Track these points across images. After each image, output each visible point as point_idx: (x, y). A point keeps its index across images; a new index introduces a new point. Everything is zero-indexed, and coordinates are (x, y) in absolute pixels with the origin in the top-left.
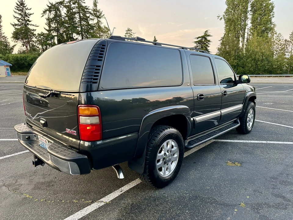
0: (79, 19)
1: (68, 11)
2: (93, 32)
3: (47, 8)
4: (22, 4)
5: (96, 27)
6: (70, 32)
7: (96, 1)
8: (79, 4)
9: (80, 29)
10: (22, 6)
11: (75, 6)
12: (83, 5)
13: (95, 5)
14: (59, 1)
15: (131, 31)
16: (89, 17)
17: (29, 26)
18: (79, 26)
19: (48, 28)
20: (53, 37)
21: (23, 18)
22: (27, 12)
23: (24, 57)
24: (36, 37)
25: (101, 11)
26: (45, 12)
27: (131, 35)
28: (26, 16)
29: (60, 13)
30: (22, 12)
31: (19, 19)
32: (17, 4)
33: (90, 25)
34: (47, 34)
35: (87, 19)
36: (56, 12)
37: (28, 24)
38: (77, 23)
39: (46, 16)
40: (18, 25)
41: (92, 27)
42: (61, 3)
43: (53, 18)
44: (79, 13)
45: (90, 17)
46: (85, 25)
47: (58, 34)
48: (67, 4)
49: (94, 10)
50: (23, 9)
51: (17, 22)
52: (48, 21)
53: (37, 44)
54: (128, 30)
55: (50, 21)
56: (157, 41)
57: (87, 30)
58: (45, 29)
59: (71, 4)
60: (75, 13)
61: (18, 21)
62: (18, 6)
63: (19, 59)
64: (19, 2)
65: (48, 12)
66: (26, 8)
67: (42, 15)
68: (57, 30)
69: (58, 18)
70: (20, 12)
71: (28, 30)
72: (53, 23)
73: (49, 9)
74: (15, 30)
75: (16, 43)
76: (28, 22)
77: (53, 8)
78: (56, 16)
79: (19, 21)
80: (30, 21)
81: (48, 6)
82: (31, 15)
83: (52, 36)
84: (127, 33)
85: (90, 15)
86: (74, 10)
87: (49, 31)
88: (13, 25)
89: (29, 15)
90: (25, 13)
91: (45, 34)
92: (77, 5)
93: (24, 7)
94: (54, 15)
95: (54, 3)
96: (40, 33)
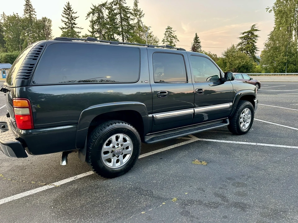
0: (120, 20)
1: (109, 13)
2: (134, 32)
3: (91, 10)
4: (69, 8)
5: (136, 27)
6: (111, 33)
7: (137, 1)
8: (120, 5)
9: (121, 29)
10: (69, 11)
11: (117, 7)
12: (125, 5)
13: (136, 5)
14: (102, 3)
15: (171, 28)
16: (129, 17)
17: (75, 29)
18: (120, 26)
19: (91, 30)
21: (69, 21)
22: (73, 15)
25: (141, 10)
26: (89, 15)
27: (171, 33)
28: (73, 19)
29: (102, 15)
30: (69, 16)
31: (66, 23)
32: (65, 9)
33: (130, 25)
34: (90, 36)
35: (127, 20)
36: (99, 14)
37: (74, 27)
38: (118, 24)
39: (90, 18)
40: (65, 28)
41: (132, 27)
42: (104, 5)
43: (96, 20)
44: (120, 13)
45: (131, 17)
46: (126, 25)
47: (100, 35)
48: (109, 6)
49: (135, 10)
50: (70, 13)
51: (65, 26)
52: (91, 23)
54: (168, 28)
55: (93, 23)
56: (198, 38)
57: (127, 30)
58: (89, 31)
59: (113, 5)
60: (116, 14)
62: (65, 11)
64: (67, 7)
65: (91, 14)
66: (72, 12)
67: (86, 18)
68: (99, 32)
69: (100, 20)
70: (67, 16)
71: (74, 33)
72: (96, 25)
73: (93, 11)
74: (62, 33)
76: (74, 25)
77: (97, 10)
78: (99, 18)
79: (66, 25)
80: (75, 24)
81: (92, 9)
82: (76, 18)
83: (95, 37)
84: (167, 31)
85: (131, 15)
86: (115, 12)
87: (93, 33)
88: (61, 29)
89: (75, 18)
90: (72, 16)
91: (89, 35)
92: (119, 6)
93: (70, 11)
94: (97, 17)
95: (97, 6)
96: (84, 35)
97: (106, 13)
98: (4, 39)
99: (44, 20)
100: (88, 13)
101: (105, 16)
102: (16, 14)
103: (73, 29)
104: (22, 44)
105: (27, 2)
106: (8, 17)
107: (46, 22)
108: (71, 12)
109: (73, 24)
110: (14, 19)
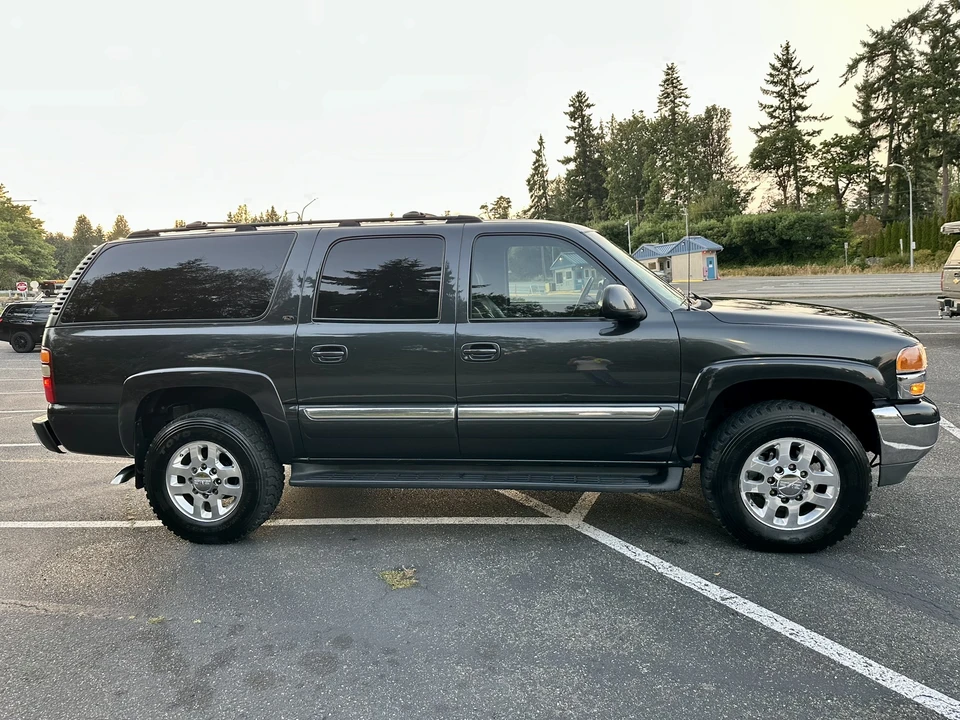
1: (934, 44)
3: (863, 50)
4: (787, 62)
10: (785, 70)
14: (906, 16)
17: (801, 126)
19: (858, 117)
20: (873, 144)
21: (785, 103)
22: (798, 81)
23: (768, 222)
24: (816, 154)
26: (852, 68)
28: (795, 94)
30: (785, 85)
31: (774, 110)
32: (774, 67)
34: (852, 138)
36: (894, 58)
37: (798, 118)
39: (858, 78)
40: (769, 127)
42: (914, 20)
43: (879, 80)
47: (892, 129)
50: (788, 76)
51: (767, 121)
52: (862, 94)
53: (816, 175)
55: (868, 90)
58: (849, 121)
61: (771, 115)
62: (774, 72)
63: (754, 228)
64: (780, 60)
65: (862, 65)
66: (797, 70)
67: (844, 79)
68: (891, 117)
69: (898, 76)
70: (778, 88)
72: (881, 97)
73: (871, 52)
74: (757, 145)
75: (757, 183)
76: (798, 113)
77: (888, 42)
78: (891, 70)
79: (772, 117)
80: (804, 109)
81: (865, 45)
82: (808, 87)
83: (871, 140)
87: (863, 125)
88: (756, 131)
89: (804, 90)
90: (793, 85)
91: (847, 138)
93: (790, 69)
94: (885, 69)
95: (888, 28)
96: (829, 140)
97: (919, 44)
98: (605, 185)
99: (711, 113)
100: (851, 63)
101: (919, 60)
102: (638, 114)
103: (797, 123)
104: (643, 194)
105: (668, 74)
106: (620, 124)
107: (714, 120)
108: (792, 72)
109: (796, 109)
110: (632, 128)
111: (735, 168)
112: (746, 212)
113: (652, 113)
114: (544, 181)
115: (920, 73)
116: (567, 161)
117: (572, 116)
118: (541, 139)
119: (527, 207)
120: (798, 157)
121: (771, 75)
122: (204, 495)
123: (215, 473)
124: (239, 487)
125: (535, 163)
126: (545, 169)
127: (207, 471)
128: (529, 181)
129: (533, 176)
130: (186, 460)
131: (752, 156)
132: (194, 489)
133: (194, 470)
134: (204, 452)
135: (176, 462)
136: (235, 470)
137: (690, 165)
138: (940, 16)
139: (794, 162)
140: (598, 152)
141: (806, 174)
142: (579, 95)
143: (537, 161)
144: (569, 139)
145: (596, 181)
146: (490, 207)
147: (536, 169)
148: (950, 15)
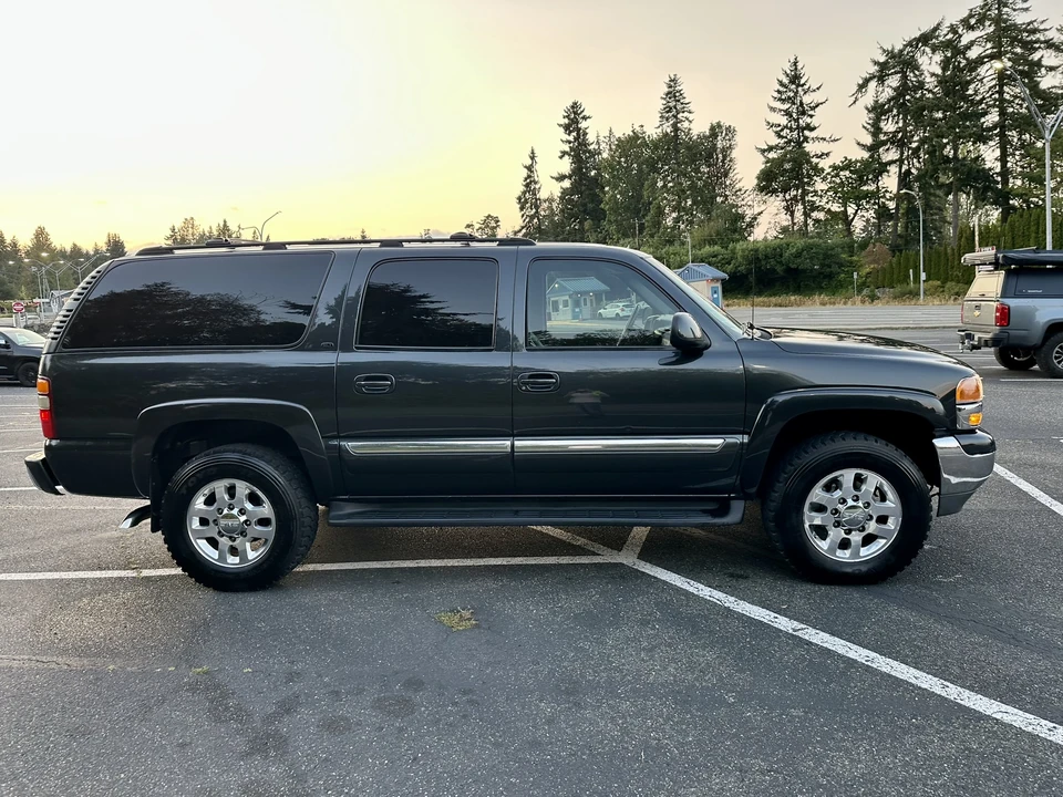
0: (994, 82)
1: (945, 64)
3: (874, 69)
4: (795, 78)
8: (998, 20)
9: (996, 119)
10: (794, 86)
11: (983, 33)
12: (1020, 19)
14: (917, 35)
17: (809, 147)
18: (990, 107)
19: (868, 140)
20: (883, 169)
21: (793, 122)
22: (807, 99)
23: (775, 249)
24: (824, 177)
26: (863, 86)
28: (804, 113)
29: (917, 75)
30: (793, 103)
31: (782, 130)
32: (781, 84)
33: (1041, 94)
34: (862, 161)
35: (1030, 74)
36: (905, 77)
37: (806, 139)
38: (984, 98)
39: (868, 99)
40: (776, 147)
42: (925, 39)
43: (889, 101)
45: (1044, 62)
47: (902, 154)
48: (947, 37)
50: (796, 93)
51: (775, 141)
52: (872, 115)
53: (825, 200)
55: (878, 111)
58: (858, 144)
60: (976, 64)
62: (781, 89)
63: (760, 256)
64: (788, 76)
65: (873, 84)
66: (806, 87)
67: (853, 98)
68: (900, 141)
69: (909, 97)
70: (786, 106)
72: (891, 119)
73: (881, 71)
74: (764, 167)
75: (763, 207)
76: (807, 133)
77: (900, 62)
78: (902, 91)
79: (780, 136)
80: (813, 129)
81: (876, 63)
82: (817, 106)
83: (880, 163)
86: (973, 54)
87: (873, 148)
88: (763, 151)
89: (813, 108)
90: (801, 104)
91: (857, 161)
92: (992, 29)
93: (798, 85)
94: (895, 89)
95: (898, 47)
96: (838, 163)
97: (930, 64)
98: (603, 206)
99: (715, 130)
100: (861, 82)
101: (930, 82)
102: (638, 129)
103: (805, 144)
104: (644, 216)
105: (671, 87)
106: (619, 140)
107: (719, 138)
108: (800, 89)
109: (804, 129)
110: (632, 144)
111: (740, 190)
112: (751, 239)
113: (653, 129)
114: (536, 199)
115: (930, 95)
116: (561, 178)
117: (567, 128)
118: (533, 153)
119: (517, 228)
120: (806, 180)
121: (779, 92)
122: (230, 538)
123: (243, 514)
124: (271, 529)
125: (526, 179)
126: (537, 187)
127: (235, 512)
128: (519, 199)
129: (524, 193)
130: (210, 500)
131: (758, 178)
132: (220, 532)
133: (220, 511)
134: (231, 491)
135: (199, 503)
136: (266, 510)
137: (693, 187)
138: (950, 36)
139: (801, 185)
140: (594, 169)
141: (815, 199)
142: (575, 105)
143: (529, 177)
144: (564, 153)
145: (592, 201)
146: (477, 226)
147: (527, 186)
148: (960, 36)
